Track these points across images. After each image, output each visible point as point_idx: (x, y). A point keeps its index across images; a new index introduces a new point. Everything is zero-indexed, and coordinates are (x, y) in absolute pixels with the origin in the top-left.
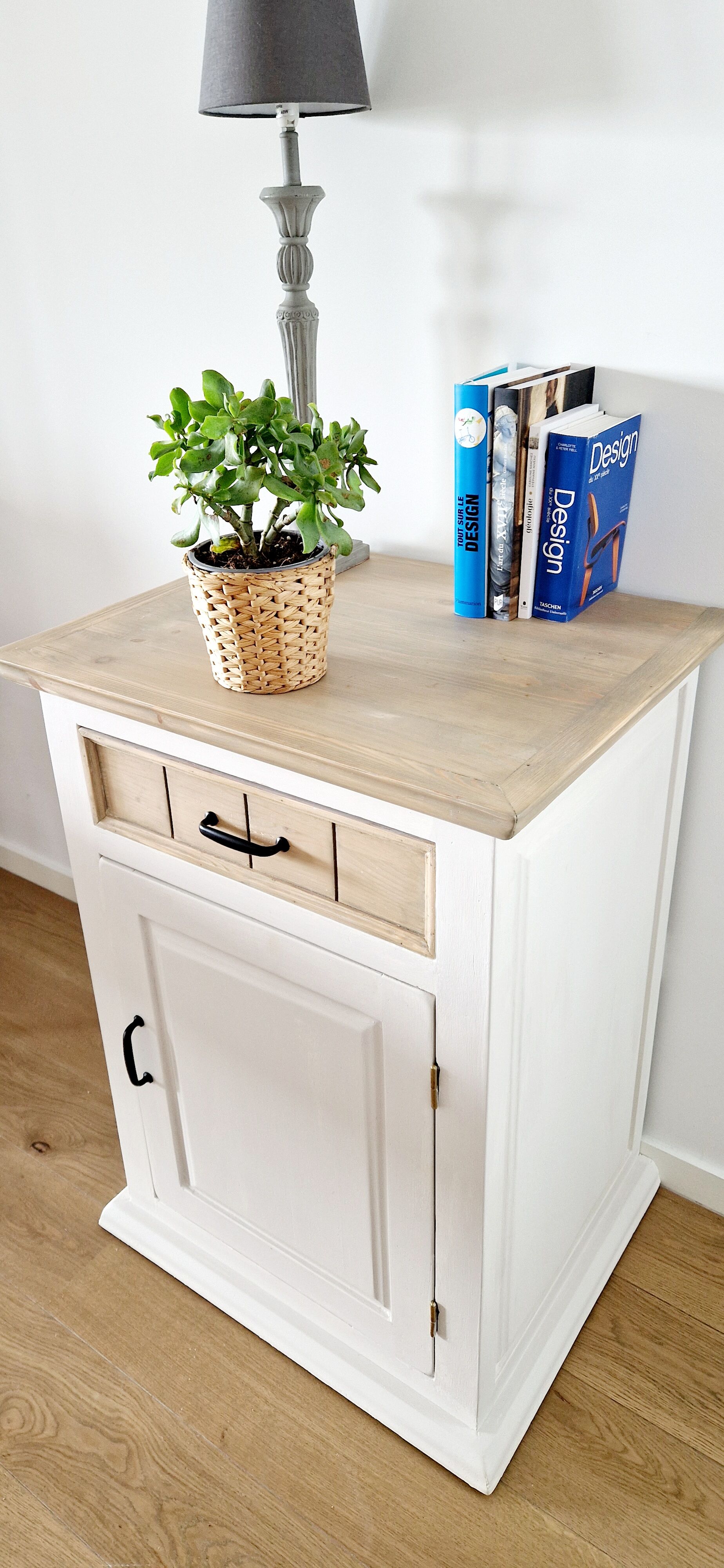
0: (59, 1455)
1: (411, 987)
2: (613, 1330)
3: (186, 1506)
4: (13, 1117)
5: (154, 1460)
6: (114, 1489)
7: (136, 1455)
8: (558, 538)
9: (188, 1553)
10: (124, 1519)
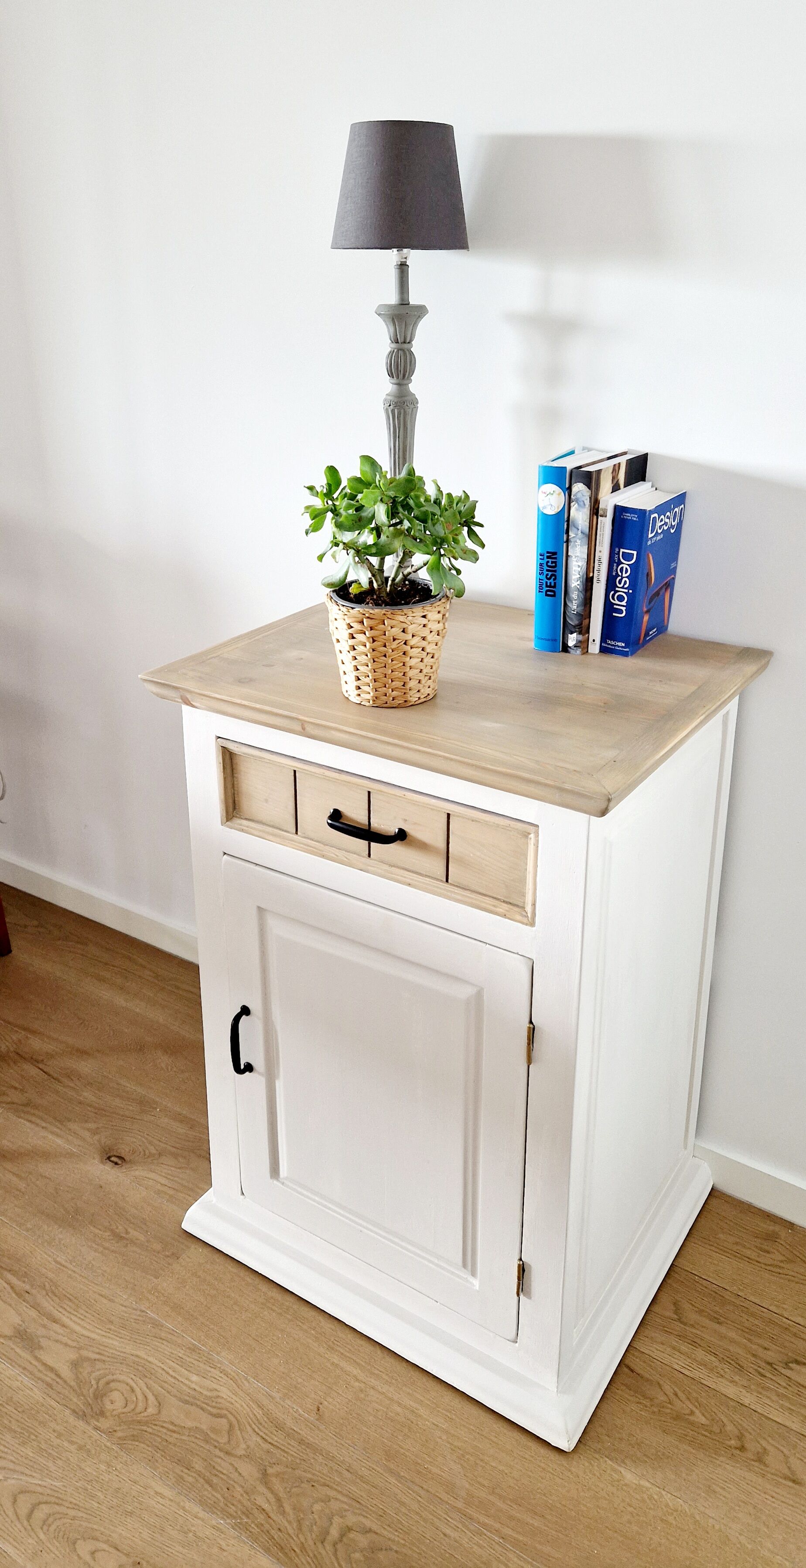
0: (163, 1430)
1: (512, 954)
2: (676, 1313)
3: (290, 1470)
4: (87, 1134)
5: (255, 1431)
6: (220, 1457)
7: (237, 1428)
8: (623, 587)
9: (294, 1509)
10: (231, 1482)
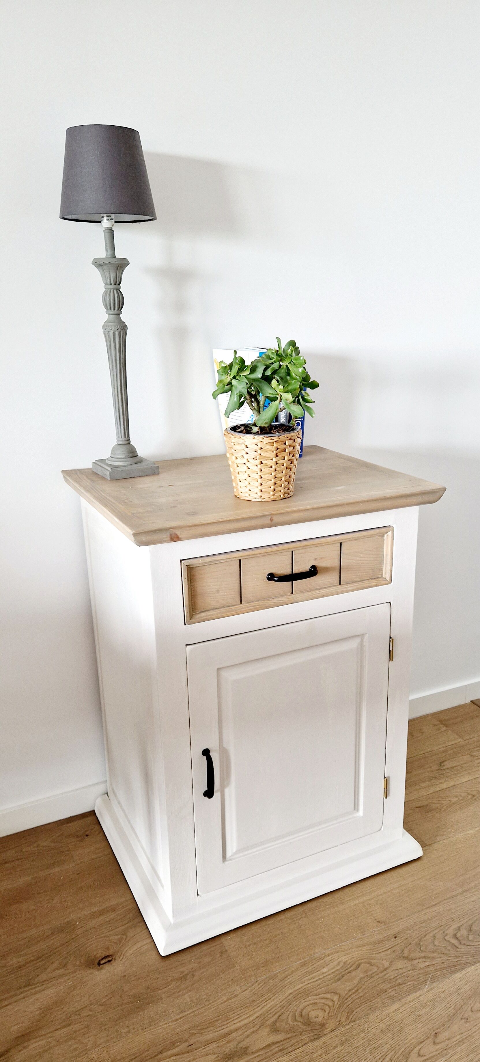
0: (353, 996)
3: (409, 947)
4: (60, 972)
5: (377, 953)
6: (385, 975)
7: (371, 961)
9: (434, 953)
10: (404, 974)
